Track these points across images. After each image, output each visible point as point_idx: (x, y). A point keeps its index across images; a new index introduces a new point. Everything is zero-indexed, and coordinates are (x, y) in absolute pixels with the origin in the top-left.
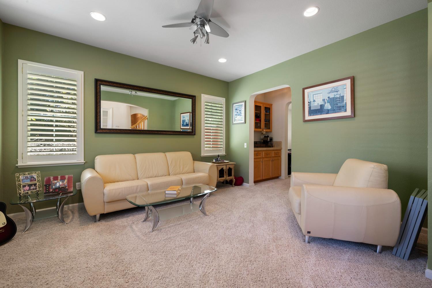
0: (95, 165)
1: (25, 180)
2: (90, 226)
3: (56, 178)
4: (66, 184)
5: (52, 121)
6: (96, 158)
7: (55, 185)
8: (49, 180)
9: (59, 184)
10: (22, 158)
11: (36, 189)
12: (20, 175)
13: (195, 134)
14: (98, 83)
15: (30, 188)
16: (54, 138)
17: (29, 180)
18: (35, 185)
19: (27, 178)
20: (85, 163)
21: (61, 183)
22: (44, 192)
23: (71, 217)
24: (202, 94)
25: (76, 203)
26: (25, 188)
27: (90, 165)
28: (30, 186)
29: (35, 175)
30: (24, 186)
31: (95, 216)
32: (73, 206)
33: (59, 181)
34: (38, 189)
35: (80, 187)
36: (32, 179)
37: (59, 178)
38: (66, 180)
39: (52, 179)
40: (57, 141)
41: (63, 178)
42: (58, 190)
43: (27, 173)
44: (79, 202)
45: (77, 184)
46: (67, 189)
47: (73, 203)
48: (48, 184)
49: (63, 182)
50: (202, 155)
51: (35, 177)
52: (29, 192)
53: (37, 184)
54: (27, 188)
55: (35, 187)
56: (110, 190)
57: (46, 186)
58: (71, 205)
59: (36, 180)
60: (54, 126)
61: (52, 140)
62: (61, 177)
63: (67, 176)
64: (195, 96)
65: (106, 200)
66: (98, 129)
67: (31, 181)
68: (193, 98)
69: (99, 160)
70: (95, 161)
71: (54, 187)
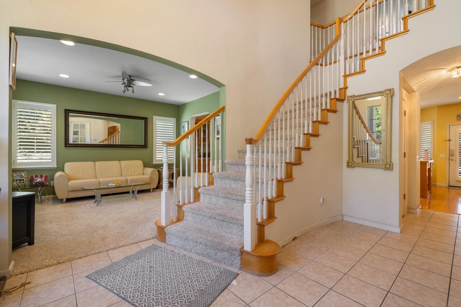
0: (65, 169)
1: (17, 177)
2: (59, 205)
3: (37, 176)
4: (44, 180)
5: (34, 139)
6: (65, 164)
7: (36, 181)
8: (32, 177)
9: (39, 180)
10: (14, 164)
11: (24, 182)
12: (14, 173)
13: (147, 147)
14: (67, 112)
15: (20, 182)
16: (35, 151)
17: (19, 177)
18: (23, 180)
19: (18, 175)
20: (57, 168)
21: (40, 179)
22: (29, 184)
23: (46, 202)
24: (154, 116)
25: (51, 195)
26: (17, 182)
27: (61, 168)
28: (20, 180)
29: (23, 174)
30: (17, 180)
31: (62, 200)
32: (49, 197)
33: (39, 178)
34: (25, 183)
35: (54, 184)
36: (21, 176)
37: (39, 176)
38: (43, 178)
39: (34, 177)
40: (37, 152)
41: (41, 177)
42: (38, 184)
43: (18, 173)
44: (53, 195)
45: (52, 182)
46: (44, 183)
47: (49, 195)
48: (32, 180)
49: (41, 179)
50: (154, 163)
51: (23, 175)
52: (20, 184)
53: (25, 179)
54: (18, 182)
55: (23, 182)
56: (72, 183)
57: (30, 181)
58: (47, 196)
59: (23, 177)
60: (35, 142)
61: (33, 152)
62: (40, 176)
63: (44, 175)
64: (147, 118)
65: (69, 190)
66: (67, 144)
67: (21, 177)
68: (145, 119)
69: (67, 166)
70: (65, 166)
71: (35, 182)
